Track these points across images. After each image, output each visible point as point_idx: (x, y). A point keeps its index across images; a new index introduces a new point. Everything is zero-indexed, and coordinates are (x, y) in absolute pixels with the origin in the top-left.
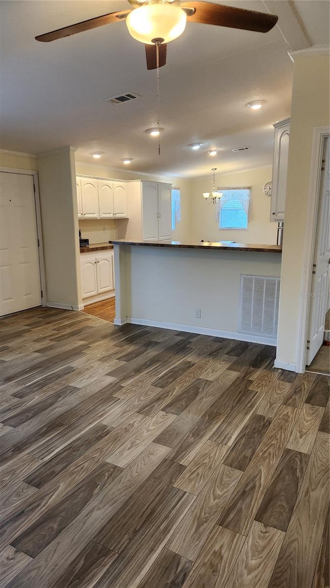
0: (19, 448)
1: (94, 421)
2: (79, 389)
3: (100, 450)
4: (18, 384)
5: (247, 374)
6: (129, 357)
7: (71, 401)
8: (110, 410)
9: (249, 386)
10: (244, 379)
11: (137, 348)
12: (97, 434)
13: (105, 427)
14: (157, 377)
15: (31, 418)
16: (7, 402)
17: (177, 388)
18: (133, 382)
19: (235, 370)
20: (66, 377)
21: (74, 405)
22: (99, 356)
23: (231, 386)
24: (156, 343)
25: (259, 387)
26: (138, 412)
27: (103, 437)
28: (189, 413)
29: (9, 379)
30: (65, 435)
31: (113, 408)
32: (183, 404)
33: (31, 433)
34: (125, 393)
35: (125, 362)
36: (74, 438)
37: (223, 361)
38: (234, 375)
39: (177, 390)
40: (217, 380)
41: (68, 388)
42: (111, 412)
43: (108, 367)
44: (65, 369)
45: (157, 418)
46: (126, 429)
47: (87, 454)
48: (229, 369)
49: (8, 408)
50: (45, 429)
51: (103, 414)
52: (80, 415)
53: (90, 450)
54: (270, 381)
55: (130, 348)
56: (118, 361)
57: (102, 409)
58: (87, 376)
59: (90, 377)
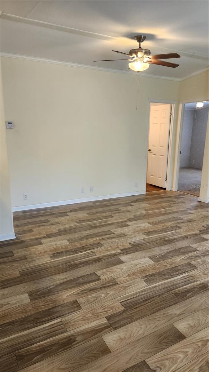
1: (151, 288)
3: (155, 268)
12: (153, 278)
13: (146, 281)
27: (151, 275)
30: (174, 285)
36: (168, 280)
46: (134, 275)
47: (163, 269)
51: (143, 292)
53: (160, 270)
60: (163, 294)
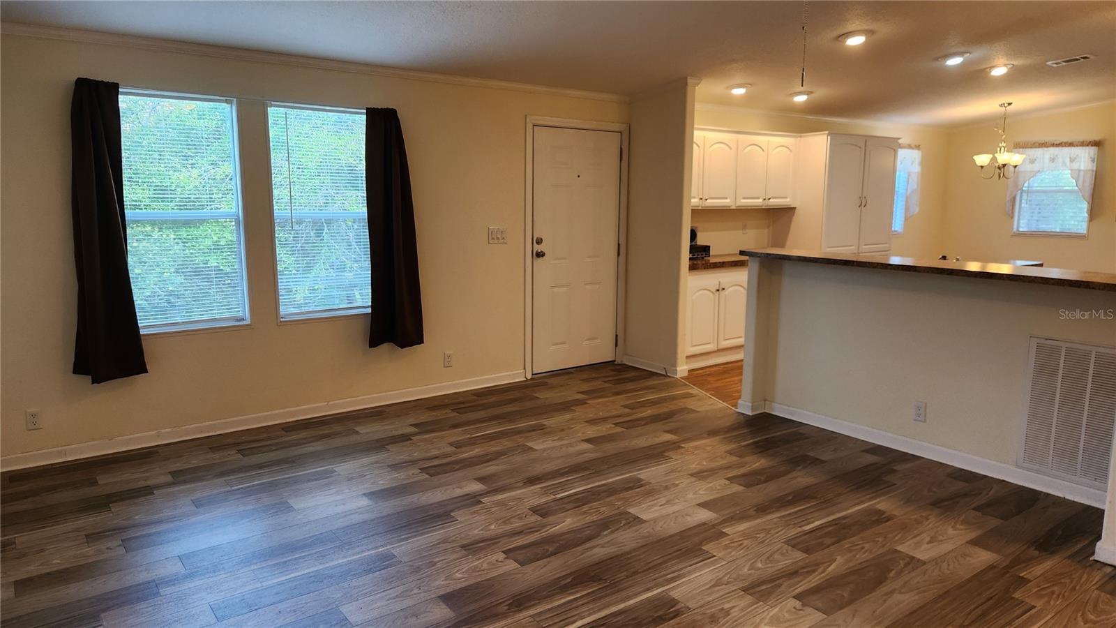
0: (520, 602)
1: (657, 586)
2: (642, 521)
4: (546, 491)
5: (1018, 561)
6: (751, 479)
7: (626, 539)
8: (689, 573)
9: (1015, 590)
10: (1008, 572)
11: (771, 463)
12: (656, 612)
13: (674, 602)
14: (800, 529)
15: (552, 554)
16: (520, 518)
17: (839, 560)
18: (748, 529)
19: (986, 547)
20: (626, 494)
21: (627, 549)
22: (694, 467)
23: (969, 580)
24: (816, 462)
25: (1042, 597)
26: (746, 590)
27: (665, 621)
28: (854, 616)
29: (532, 481)
30: (600, 598)
31: (698, 569)
32: (846, 595)
33: (545, 582)
34: (726, 547)
35: (740, 488)
36: (614, 609)
37: (964, 522)
38: (983, 557)
39: (838, 564)
40: (937, 561)
41: (623, 516)
42: (693, 576)
43: (705, 490)
44: (628, 480)
45: (781, 610)
46: (713, 616)
48: (974, 543)
49: (519, 530)
50: (569, 580)
51: (674, 578)
52: (633, 570)
54: (1074, 589)
55: (758, 463)
56: (727, 482)
57: (676, 568)
58: (663, 500)
59: (668, 502)
60: (627, 577)
